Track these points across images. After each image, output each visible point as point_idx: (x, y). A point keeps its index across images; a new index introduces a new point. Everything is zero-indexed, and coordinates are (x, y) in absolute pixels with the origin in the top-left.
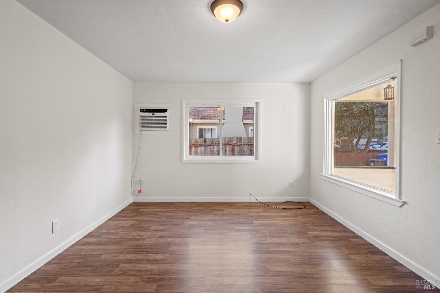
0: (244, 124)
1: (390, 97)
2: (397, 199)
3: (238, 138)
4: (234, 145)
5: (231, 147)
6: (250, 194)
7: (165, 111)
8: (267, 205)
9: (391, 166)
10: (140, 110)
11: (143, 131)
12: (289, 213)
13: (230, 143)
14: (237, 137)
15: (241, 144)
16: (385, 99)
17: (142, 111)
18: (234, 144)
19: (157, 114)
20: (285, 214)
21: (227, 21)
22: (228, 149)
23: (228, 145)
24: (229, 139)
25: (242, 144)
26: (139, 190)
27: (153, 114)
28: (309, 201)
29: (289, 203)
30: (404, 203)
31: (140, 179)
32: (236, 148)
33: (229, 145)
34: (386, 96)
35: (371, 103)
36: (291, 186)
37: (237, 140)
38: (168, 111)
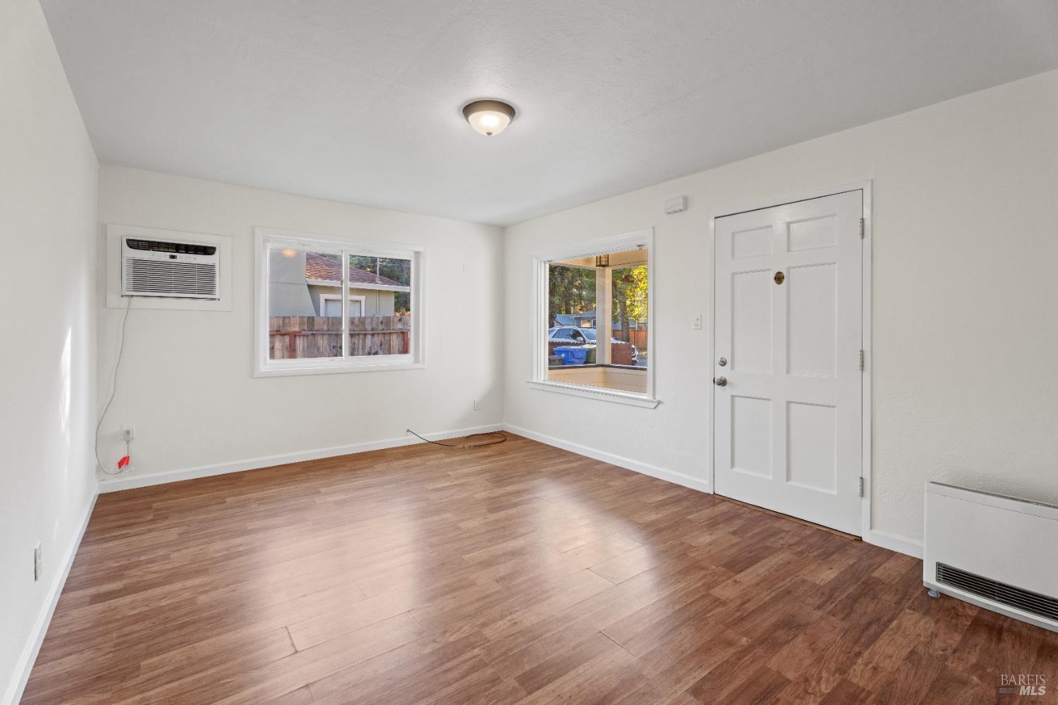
0: (310, 287)
1: (603, 263)
2: (651, 399)
3: (305, 320)
4: (294, 336)
5: (287, 339)
6: (408, 431)
7: (208, 251)
8: (446, 446)
9: (600, 363)
10: (128, 241)
11: (134, 298)
12: (488, 452)
13: (283, 332)
14: (301, 318)
15: (311, 332)
16: (597, 266)
17: (134, 244)
18: (294, 332)
19: (183, 258)
20: (487, 453)
21: (489, 134)
22: (278, 345)
23: (279, 336)
24: (281, 322)
25: (315, 332)
26: (124, 459)
27: (173, 257)
28: (505, 430)
29: (474, 437)
30: (659, 403)
31: (125, 428)
32: (300, 343)
33: (281, 335)
34: (600, 261)
35: (562, 267)
36: (477, 407)
37: (301, 324)
38: (217, 252)
